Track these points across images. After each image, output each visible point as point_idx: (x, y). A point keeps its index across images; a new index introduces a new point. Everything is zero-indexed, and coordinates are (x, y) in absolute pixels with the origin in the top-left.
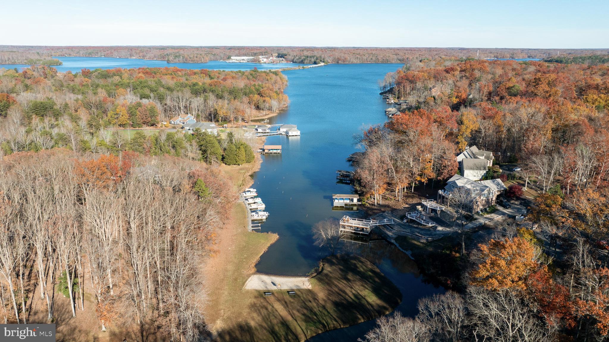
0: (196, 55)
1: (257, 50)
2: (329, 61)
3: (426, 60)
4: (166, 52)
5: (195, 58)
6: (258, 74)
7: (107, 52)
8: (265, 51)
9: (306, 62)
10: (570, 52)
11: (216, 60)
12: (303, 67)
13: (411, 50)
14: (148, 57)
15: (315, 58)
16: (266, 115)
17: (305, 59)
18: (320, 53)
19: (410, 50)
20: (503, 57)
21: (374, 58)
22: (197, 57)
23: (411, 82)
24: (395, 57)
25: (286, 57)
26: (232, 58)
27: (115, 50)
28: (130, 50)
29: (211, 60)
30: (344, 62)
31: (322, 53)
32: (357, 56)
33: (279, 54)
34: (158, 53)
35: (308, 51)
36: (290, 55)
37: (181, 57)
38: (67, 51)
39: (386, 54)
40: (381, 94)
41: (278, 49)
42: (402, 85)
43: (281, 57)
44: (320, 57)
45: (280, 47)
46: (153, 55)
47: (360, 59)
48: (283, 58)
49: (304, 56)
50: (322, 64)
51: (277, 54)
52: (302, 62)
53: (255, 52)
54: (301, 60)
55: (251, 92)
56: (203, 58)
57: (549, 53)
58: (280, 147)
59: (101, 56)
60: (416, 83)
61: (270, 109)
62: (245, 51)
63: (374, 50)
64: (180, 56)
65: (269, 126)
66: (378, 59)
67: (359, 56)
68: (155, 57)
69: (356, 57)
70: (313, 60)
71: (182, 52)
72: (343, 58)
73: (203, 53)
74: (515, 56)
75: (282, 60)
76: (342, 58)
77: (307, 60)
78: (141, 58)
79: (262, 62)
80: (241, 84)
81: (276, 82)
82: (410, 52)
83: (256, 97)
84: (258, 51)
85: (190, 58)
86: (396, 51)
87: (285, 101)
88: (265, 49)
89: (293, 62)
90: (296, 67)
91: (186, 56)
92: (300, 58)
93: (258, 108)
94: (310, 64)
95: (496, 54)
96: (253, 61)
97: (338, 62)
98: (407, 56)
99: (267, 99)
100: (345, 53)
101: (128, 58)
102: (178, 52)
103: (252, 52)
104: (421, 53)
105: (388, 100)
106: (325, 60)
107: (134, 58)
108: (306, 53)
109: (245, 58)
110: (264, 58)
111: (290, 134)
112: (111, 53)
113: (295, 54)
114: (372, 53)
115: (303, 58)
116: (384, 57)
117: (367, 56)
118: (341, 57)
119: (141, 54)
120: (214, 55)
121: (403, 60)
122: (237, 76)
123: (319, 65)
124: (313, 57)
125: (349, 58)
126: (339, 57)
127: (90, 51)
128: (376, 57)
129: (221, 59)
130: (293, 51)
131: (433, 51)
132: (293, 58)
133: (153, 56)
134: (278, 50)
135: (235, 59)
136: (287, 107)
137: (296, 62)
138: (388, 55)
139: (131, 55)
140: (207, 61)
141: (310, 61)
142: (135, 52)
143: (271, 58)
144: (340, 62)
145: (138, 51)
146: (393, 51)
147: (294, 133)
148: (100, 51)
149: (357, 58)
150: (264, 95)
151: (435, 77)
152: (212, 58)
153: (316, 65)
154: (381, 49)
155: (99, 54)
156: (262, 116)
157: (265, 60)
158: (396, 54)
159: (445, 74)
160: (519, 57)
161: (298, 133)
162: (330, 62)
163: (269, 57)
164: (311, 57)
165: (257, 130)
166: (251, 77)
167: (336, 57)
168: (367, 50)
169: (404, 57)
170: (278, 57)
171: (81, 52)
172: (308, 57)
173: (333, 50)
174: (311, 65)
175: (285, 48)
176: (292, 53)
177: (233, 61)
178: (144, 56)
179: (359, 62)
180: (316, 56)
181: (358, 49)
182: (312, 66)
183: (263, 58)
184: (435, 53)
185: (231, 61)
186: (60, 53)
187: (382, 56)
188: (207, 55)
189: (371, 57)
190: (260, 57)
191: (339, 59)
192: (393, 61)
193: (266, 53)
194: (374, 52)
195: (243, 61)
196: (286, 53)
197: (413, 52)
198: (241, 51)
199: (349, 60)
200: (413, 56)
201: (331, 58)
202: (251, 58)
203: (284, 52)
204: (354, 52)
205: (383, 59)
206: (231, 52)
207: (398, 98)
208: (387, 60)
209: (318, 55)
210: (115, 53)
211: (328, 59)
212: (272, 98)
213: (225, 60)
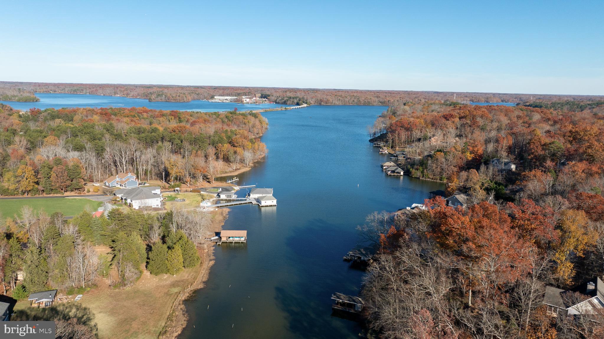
0: (178, 95)
1: (241, 90)
2: (312, 102)
4: (151, 91)
5: (178, 97)
6: (234, 117)
7: (92, 89)
8: (249, 92)
9: (288, 102)
10: (539, 97)
11: (198, 100)
12: (285, 108)
13: (391, 93)
14: (131, 95)
15: (298, 99)
16: (236, 170)
17: (288, 100)
18: (303, 94)
19: (389, 93)
20: (479, 101)
21: (356, 100)
22: (179, 96)
23: (407, 129)
24: (377, 100)
25: (268, 97)
26: (215, 97)
27: (100, 88)
28: (116, 88)
30: (326, 103)
31: (304, 94)
32: (339, 98)
33: (262, 95)
35: (290, 92)
36: (273, 96)
37: (164, 96)
38: (53, 88)
39: (367, 96)
40: (371, 141)
41: (262, 89)
42: (397, 132)
43: (264, 98)
44: (303, 98)
45: (265, 88)
46: (136, 93)
47: (342, 101)
48: (266, 98)
49: (287, 97)
50: (305, 105)
51: (260, 95)
52: (285, 103)
53: (239, 92)
54: (283, 101)
55: (220, 141)
56: (186, 97)
57: (520, 98)
58: (244, 233)
60: (412, 131)
61: (242, 161)
62: (229, 91)
63: (355, 92)
64: (162, 95)
65: (237, 188)
66: (360, 101)
67: (341, 98)
68: (138, 95)
69: (338, 98)
70: (296, 101)
71: (166, 91)
72: (326, 100)
74: (489, 100)
75: (265, 101)
76: (325, 100)
77: (290, 101)
78: (125, 96)
79: (245, 102)
80: (211, 129)
81: (254, 126)
82: (389, 94)
83: (226, 147)
84: (242, 92)
85: (173, 97)
86: (377, 94)
87: (261, 151)
88: (249, 89)
89: (276, 103)
90: (279, 108)
91: (168, 95)
92: (282, 99)
93: (227, 159)
94: (292, 104)
95: (471, 98)
96: (236, 101)
97: (320, 104)
98: (388, 99)
99: (239, 149)
100: (327, 95)
102: (162, 91)
103: (236, 92)
104: (401, 96)
106: (308, 101)
108: (289, 94)
109: (229, 98)
110: (248, 98)
111: (263, 203)
112: (97, 90)
113: (278, 95)
114: (354, 96)
115: (285, 99)
116: (365, 99)
117: (349, 98)
118: (323, 98)
119: (125, 92)
120: (198, 94)
121: (384, 102)
122: (210, 119)
123: (302, 106)
124: (296, 98)
125: (331, 100)
126: (321, 98)
127: (75, 88)
128: (358, 99)
129: (205, 98)
130: (276, 92)
131: (412, 94)
132: (276, 99)
133: (137, 94)
134: (262, 90)
135: (218, 99)
137: (278, 103)
138: (369, 97)
139: (115, 93)
140: (190, 100)
141: (293, 102)
142: (120, 90)
143: (254, 98)
144: (322, 103)
145: (123, 89)
146: (373, 93)
147: (269, 203)
148: (86, 89)
149: (340, 99)
150: (236, 144)
152: (196, 97)
153: (299, 107)
154: (361, 92)
155: (84, 91)
156: (231, 172)
157: (248, 100)
158: (377, 97)
160: (493, 101)
161: (274, 202)
162: (313, 103)
163: (252, 98)
164: (293, 98)
165: (219, 195)
166: (227, 120)
167: (319, 99)
168: (348, 92)
169: (386, 100)
170: (262, 97)
171: (67, 89)
172: (290, 98)
173: (315, 91)
174: (294, 105)
175: (269, 89)
176: (275, 94)
177: (217, 101)
178: (128, 94)
179: (341, 104)
180: (299, 97)
181: (339, 91)
182: (294, 107)
183: (246, 98)
184: (415, 96)
185: (213, 101)
186: (45, 90)
187: (363, 99)
188: (191, 94)
189: (353, 99)
190: (243, 97)
191: (321, 101)
192: (375, 104)
193: (249, 94)
194: (355, 94)
195: (226, 101)
196: (270, 94)
197: (393, 95)
198: (225, 91)
199: (332, 101)
200: (394, 99)
201: (314, 100)
202: (235, 97)
203: (268, 93)
204: (336, 94)
205: (365, 102)
206: (215, 92)
207: (392, 147)
208: (369, 102)
209: (301, 97)
210: (100, 91)
211: (311, 101)
212: (245, 148)
213: (209, 99)
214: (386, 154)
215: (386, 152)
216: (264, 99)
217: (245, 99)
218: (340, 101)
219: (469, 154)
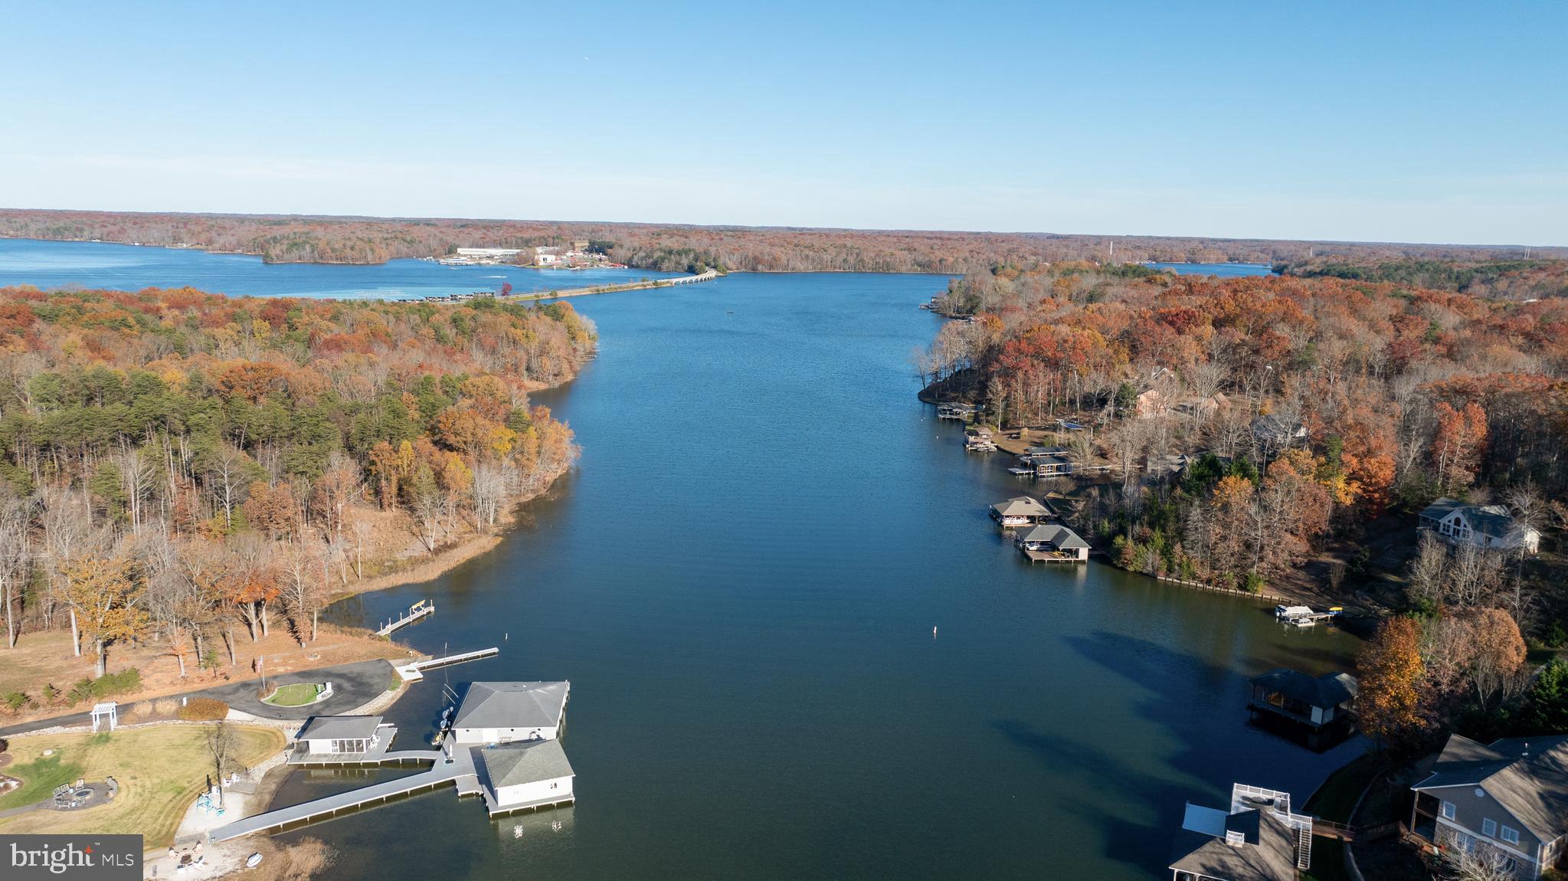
0: (352, 243)
1: (535, 229)
2: (730, 264)
4: (278, 232)
5: (348, 251)
8: (556, 235)
9: (665, 265)
12: (656, 283)
13: (944, 239)
14: (217, 246)
15: (692, 255)
17: (663, 259)
18: (706, 241)
19: (939, 238)
20: (1171, 259)
21: (851, 259)
22: (352, 248)
24: (909, 257)
25: (609, 251)
26: (459, 250)
27: (135, 223)
30: (771, 267)
31: (709, 242)
32: (807, 252)
33: (592, 244)
35: (671, 236)
36: (621, 246)
39: (881, 248)
41: (596, 227)
43: (598, 252)
44: (706, 253)
45: (601, 224)
46: (234, 240)
47: (813, 260)
48: (605, 254)
49: (661, 250)
50: (712, 273)
51: (586, 244)
52: (655, 267)
53: (526, 235)
54: (651, 260)
56: (372, 250)
59: (92, 238)
62: (501, 232)
63: (845, 236)
64: (304, 243)
66: (862, 260)
67: (811, 253)
68: (240, 245)
69: (804, 253)
70: (685, 261)
71: (320, 232)
72: (770, 258)
73: (378, 237)
74: (1198, 257)
75: (600, 260)
76: (766, 257)
77: (669, 260)
78: (203, 247)
79: (542, 263)
82: (939, 242)
84: (536, 234)
85: (334, 250)
86: (906, 240)
88: (559, 228)
89: (631, 266)
90: (638, 283)
92: (648, 256)
94: (677, 271)
95: (1152, 252)
96: (518, 260)
97: (754, 269)
98: (939, 254)
100: (772, 245)
102: (306, 233)
103: (519, 235)
106: (720, 262)
108: (666, 242)
109: (498, 252)
110: (551, 253)
113: (637, 244)
114: (845, 246)
115: (656, 255)
116: (877, 255)
117: (833, 252)
118: (761, 253)
119: (203, 236)
120: (411, 242)
121: (929, 265)
123: (703, 276)
124: (687, 252)
125: (784, 258)
126: (756, 254)
127: (60, 224)
128: (858, 255)
129: (430, 253)
130: (631, 235)
132: (629, 255)
133: (235, 243)
134: (593, 231)
135: (467, 254)
137: (637, 267)
138: (888, 251)
139: (176, 239)
140: (385, 260)
141: (678, 263)
143: (570, 254)
144: (760, 267)
145: (199, 229)
146: (895, 240)
148: (91, 226)
149: (807, 256)
152: (404, 249)
153: (694, 278)
154: (863, 235)
155: (85, 232)
157: (551, 258)
158: (909, 249)
160: (1209, 259)
162: (734, 267)
163: (566, 251)
164: (679, 253)
167: (750, 255)
168: (827, 236)
169: (932, 257)
170: (591, 249)
171: (35, 227)
172: (670, 252)
173: (740, 234)
174: (680, 274)
175: (612, 227)
176: (627, 242)
177: (463, 260)
178: (210, 242)
179: (811, 269)
180: (694, 250)
181: (802, 232)
182: (681, 280)
183: (547, 253)
185: (451, 261)
187: (872, 255)
188: (389, 242)
189: (844, 256)
190: (539, 250)
191: (757, 260)
192: (904, 268)
193: (556, 241)
194: (849, 243)
195: (488, 261)
196: (614, 241)
197: (950, 244)
198: (490, 234)
199: (785, 262)
200: (955, 255)
201: (736, 257)
202: (515, 251)
203: (608, 238)
204: (796, 241)
205: (877, 263)
206: (461, 236)
207: (1004, 426)
208: (888, 264)
209: (700, 249)
210: (132, 233)
211: (727, 260)
213: (440, 255)
215: (988, 443)
216: (596, 256)
217: (541, 257)
218: (810, 262)
219: (1341, 485)
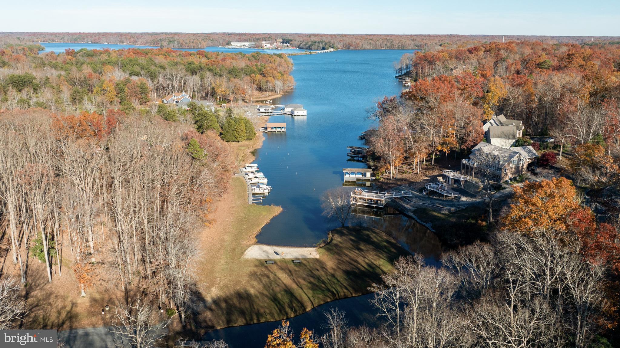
0: (192, 40)
1: (259, 36)
2: (339, 46)
3: (446, 44)
4: (159, 37)
5: (191, 43)
6: (260, 56)
7: (94, 38)
8: (269, 37)
9: (313, 47)
10: (606, 38)
11: (215, 46)
12: (310, 53)
13: (431, 36)
14: (139, 43)
15: (324, 43)
16: (269, 96)
17: (312, 45)
18: (330, 38)
21: (388, 44)
22: (193, 42)
23: (430, 62)
24: (412, 43)
25: (291, 42)
26: (232, 43)
27: (103, 36)
28: (119, 36)
29: (208, 46)
30: (355, 47)
31: (331, 38)
32: (370, 41)
33: (284, 40)
34: (150, 38)
35: (315, 37)
36: (295, 40)
37: (176, 42)
38: (51, 37)
39: (402, 39)
40: (397, 77)
42: (420, 66)
43: (286, 43)
44: (329, 42)
45: (286, 34)
46: (144, 40)
47: (373, 45)
48: (289, 43)
49: (311, 41)
50: (332, 50)
51: (281, 40)
52: (309, 48)
53: (257, 37)
54: (308, 45)
55: (253, 72)
56: (200, 43)
58: (284, 125)
59: (88, 42)
60: (435, 64)
61: (273, 90)
62: (246, 37)
63: (388, 36)
64: (174, 41)
65: (273, 106)
66: (393, 44)
67: (372, 42)
68: (147, 42)
70: (321, 45)
71: (176, 38)
72: (355, 44)
73: (200, 39)
75: (287, 46)
77: (315, 45)
78: (132, 44)
79: (265, 47)
80: (242, 64)
81: (280, 65)
82: (428, 38)
83: (258, 77)
84: (261, 37)
85: (186, 43)
86: (413, 38)
87: (290, 82)
88: (269, 35)
89: (300, 48)
90: (303, 52)
91: (181, 41)
92: (306, 44)
93: (260, 89)
94: (318, 49)
96: (256, 47)
97: (349, 48)
98: (425, 42)
99: (271, 79)
100: (356, 39)
101: (117, 44)
102: (172, 38)
103: (254, 37)
104: (441, 39)
105: (404, 82)
106: (335, 46)
107: (124, 44)
108: (313, 39)
109: (247, 44)
110: (268, 43)
111: (296, 113)
112: (99, 38)
113: (302, 40)
114: (387, 39)
115: (310, 43)
116: (399, 42)
117: (381, 41)
118: (352, 42)
119: (132, 40)
120: (212, 40)
121: (421, 46)
122: (237, 58)
123: (328, 50)
124: (322, 42)
125: (361, 44)
126: (350, 42)
127: (75, 37)
128: (391, 42)
129: (220, 44)
130: (299, 37)
131: (454, 37)
132: (299, 43)
133: (145, 42)
134: (282, 36)
135: (235, 45)
136: (292, 89)
137: (302, 48)
138: (404, 41)
139: (121, 41)
140: (205, 47)
141: (318, 46)
142: (125, 37)
143: (275, 44)
144: (351, 47)
145: (128, 37)
146: (409, 37)
147: (301, 113)
148: (87, 37)
149: (370, 43)
150: (267, 75)
151: (457, 58)
152: (210, 43)
153: (325, 51)
154: (396, 35)
155: (86, 40)
156: (264, 97)
157: (268, 46)
158: (413, 40)
159: (467, 54)
161: (305, 112)
162: (341, 48)
163: (273, 43)
164: (319, 43)
165: (259, 110)
166: (253, 59)
167: (347, 43)
168: (381, 36)
169: (422, 43)
170: (283, 42)
171: (66, 38)
172: (315, 42)
173: (344, 36)
174: (319, 50)
175: (291, 35)
176: (298, 39)
177: (234, 47)
178: (135, 42)
179: (371, 48)
180: (325, 41)
182: (320, 52)
183: (266, 43)
184: (457, 39)
185: (230, 47)
186: (43, 39)
187: (397, 42)
188: (205, 40)
189: (386, 43)
190: (263, 42)
191: (350, 45)
192: (410, 47)
193: (269, 39)
194: (388, 38)
195: (244, 47)
196: (292, 39)
197: (432, 38)
198: (242, 37)
199: (361, 45)
200: (432, 42)
201: (341, 44)
202: (253, 43)
203: (290, 38)
204: (366, 37)
205: (399, 45)
206: (231, 38)
207: (416, 80)
208: (403, 46)
209: (327, 41)
210: (104, 39)
211: (338, 45)
212: (275, 78)
213: (225, 45)
214: (408, 86)
215: (409, 84)
216: (286, 45)
217: (265, 45)
218: (371, 45)
